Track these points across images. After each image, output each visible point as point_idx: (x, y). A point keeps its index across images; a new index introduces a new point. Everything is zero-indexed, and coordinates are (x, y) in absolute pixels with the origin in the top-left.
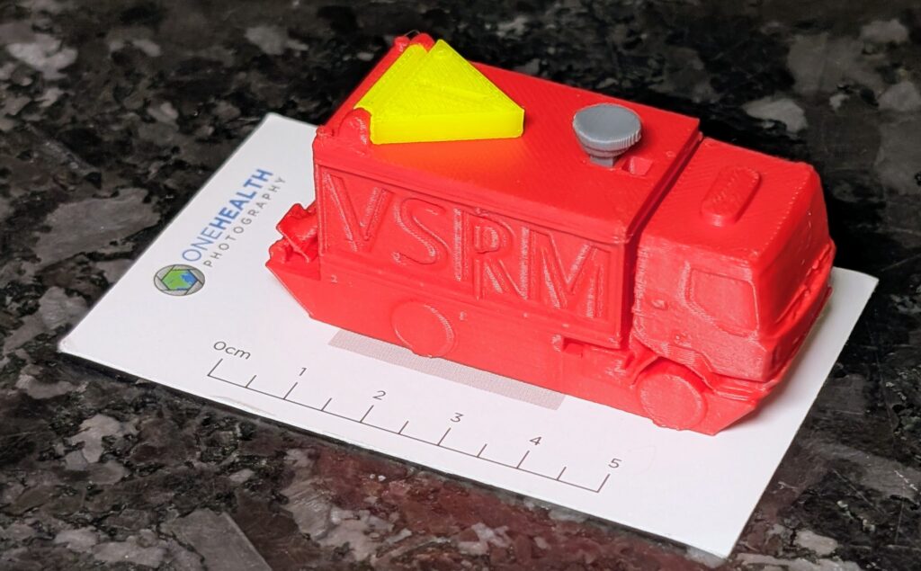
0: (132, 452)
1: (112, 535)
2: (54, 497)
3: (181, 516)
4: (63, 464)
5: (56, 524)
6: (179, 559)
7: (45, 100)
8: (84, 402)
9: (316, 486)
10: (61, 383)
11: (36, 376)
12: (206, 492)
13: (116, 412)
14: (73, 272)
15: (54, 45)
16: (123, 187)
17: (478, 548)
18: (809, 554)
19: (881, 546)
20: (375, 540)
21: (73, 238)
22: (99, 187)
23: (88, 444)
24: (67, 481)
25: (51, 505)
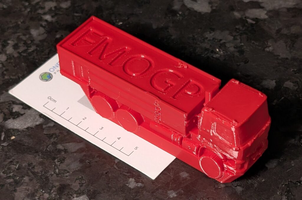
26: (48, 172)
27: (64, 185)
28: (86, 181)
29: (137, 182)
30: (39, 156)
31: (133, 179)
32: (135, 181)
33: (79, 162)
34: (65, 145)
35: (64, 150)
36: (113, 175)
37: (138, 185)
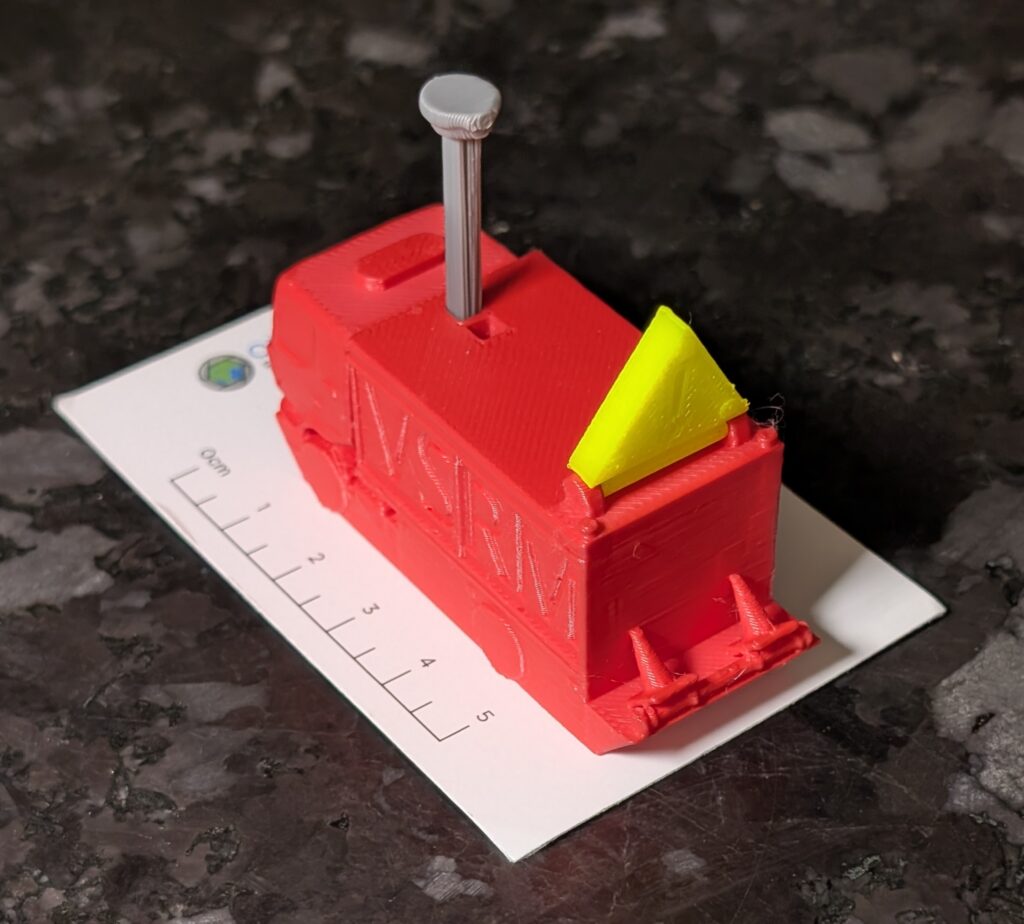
26: (85, 797)
27: (139, 858)
28: (241, 850)
29: (465, 874)
30: (57, 723)
31: (452, 860)
32: (456, 871)
33: (225, 767)
34: (177, 688)
35: (170, 712)
36: (362, 834)
37: (467, 889)
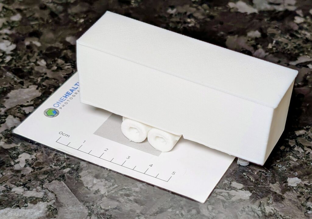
0: (34, 164)
1: (28, 188)
2: (11, 178)
3: (49, 182)
4: (13, 168)
5: (12, 186)
6: (48, 195)
7: (6, 60)
8: (20, 149)
9: (89, 173)
10: (13, 144)
11: (5, 142)
12: (56, 175)
13: (29, 152)
14: (16, 111)
15: (9, 43)
16: (30, 85)
17: (137, 189)
18: (235, 189)
19: (256, 186)
20: (107, 188)
21: (16, 100)
22: (23, 85)
23: (21, 161)
24: (15, 173)
25: (10, 180)
